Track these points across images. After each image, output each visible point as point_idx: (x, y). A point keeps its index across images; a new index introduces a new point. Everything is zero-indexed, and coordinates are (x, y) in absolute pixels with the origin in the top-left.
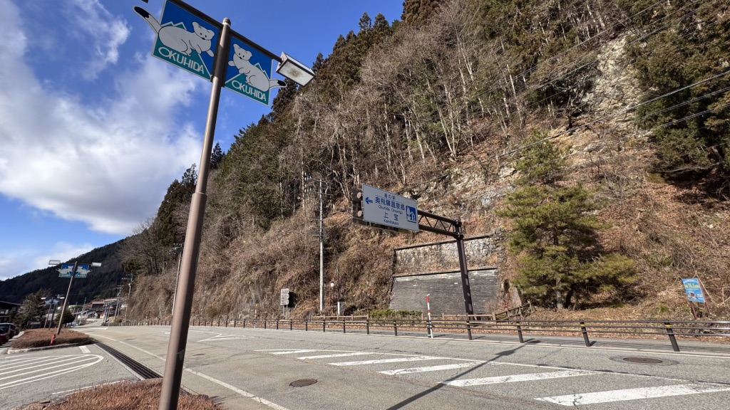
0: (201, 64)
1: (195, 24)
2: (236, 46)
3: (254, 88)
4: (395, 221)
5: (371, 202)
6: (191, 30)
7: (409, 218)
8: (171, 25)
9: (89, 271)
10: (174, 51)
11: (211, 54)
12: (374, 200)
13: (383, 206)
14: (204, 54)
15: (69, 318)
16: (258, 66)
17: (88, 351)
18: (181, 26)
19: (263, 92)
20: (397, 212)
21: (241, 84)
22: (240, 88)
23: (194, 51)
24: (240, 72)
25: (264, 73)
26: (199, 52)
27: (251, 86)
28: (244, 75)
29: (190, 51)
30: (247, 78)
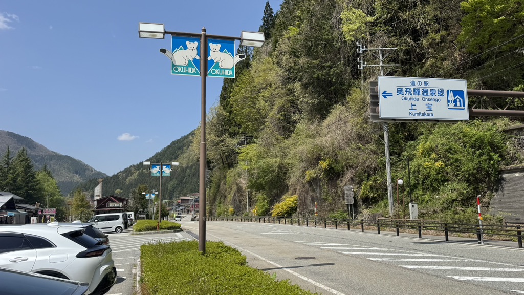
0: (193, 67)
1: (187, 43)
2: (211, 44)
3: (224, 69)
4: (427, 112)
5: (391, 95)
6: (186, 48)
7: (452, 105)
8: (176, 51)
9: (171, 170)
10: (180, 66)
11: (198, 58)
12: (394, 92)
13: (408, 96)
14: (195, 60)
15: (164, 214)
16: (225, 52)
17: (181, 235)
18: (181, 49)
19: (230, 69)
20: (431, 100)
21: (216, 70)
22: (216, 73)
23: (189, 61)
24: (215, 61)
25: (230, 55)
26: (192, 60)
27: (222, 69)
28: (218, 63)
29: (187, 62)
30: (220, 64)
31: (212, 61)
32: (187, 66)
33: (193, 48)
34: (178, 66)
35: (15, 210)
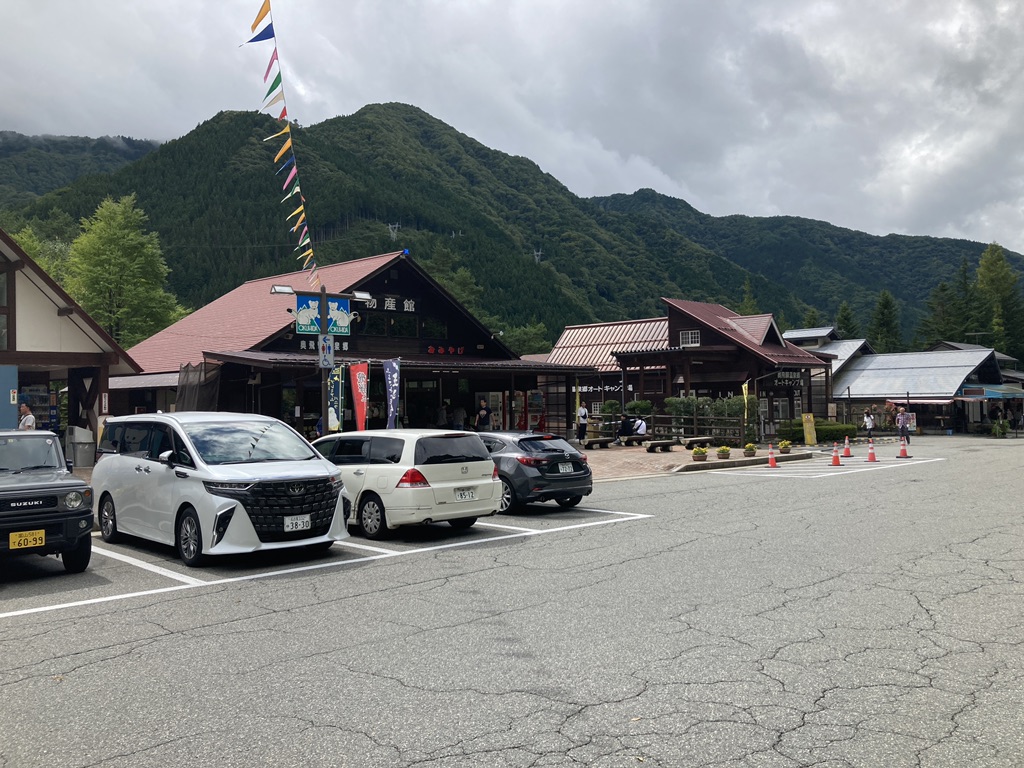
35: (1001, 384)
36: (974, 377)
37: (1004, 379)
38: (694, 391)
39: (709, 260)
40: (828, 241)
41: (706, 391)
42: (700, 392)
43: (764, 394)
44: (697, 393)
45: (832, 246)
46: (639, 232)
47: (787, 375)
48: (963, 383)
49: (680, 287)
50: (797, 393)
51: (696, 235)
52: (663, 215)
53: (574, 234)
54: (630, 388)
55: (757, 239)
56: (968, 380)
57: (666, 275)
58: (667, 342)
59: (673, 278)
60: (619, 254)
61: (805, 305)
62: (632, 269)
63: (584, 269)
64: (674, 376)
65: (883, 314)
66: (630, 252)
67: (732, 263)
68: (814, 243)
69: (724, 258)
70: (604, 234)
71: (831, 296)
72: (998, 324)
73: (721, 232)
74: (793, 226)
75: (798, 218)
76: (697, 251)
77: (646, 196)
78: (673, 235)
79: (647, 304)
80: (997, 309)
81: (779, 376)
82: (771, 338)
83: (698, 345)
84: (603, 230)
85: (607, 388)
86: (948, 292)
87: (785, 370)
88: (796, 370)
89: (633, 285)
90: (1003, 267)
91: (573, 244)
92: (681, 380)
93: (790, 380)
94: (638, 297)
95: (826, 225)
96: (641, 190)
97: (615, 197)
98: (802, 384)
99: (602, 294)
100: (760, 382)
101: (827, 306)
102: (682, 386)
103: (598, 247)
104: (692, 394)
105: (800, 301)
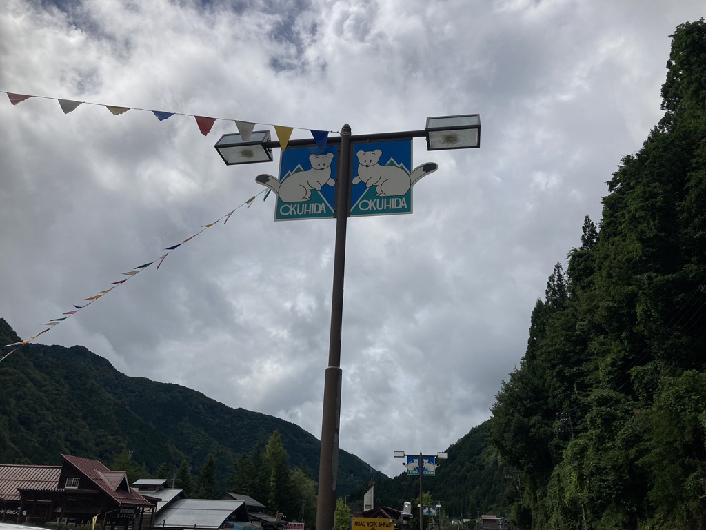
0: (321, 201)
2: (360, 154)
3: (388, 198)
11: (332, 183)
14: (325, 188)
19: (401, 197)
21: (370, 202)
22: (370, 208)
23: (314, 191)
24: (368, 185)
25: (401, 168)
26: (318, 188)
27: (384, 197)
28: (374, 187)
29: (309, 193)
30: (378, 189)
31: (362, 185)
32: (308, 202)
33: (322, 166)
34: (289, 203)
35: (248, 521)
36: (233, 517)
37: (251, 518)
38: (66, 519)
39: (116, 407)
40: (200, 406)
41: (74, 519)
42: (70, 519)
43: (109, 523)
44: (68, 520)
45: (203, 410)
46: (66, 378)
47: (126, 511)
48: (226, 520)
49: (89, 425)
50: (130, 523)
51: (111, 387)
52: (90, 368)
53: (11, 370)
54: (25, 513)
55: (154, 397)
56: (229, 518)
57: (80, 414)
58: (57, 483)
59: (84, 418)
60: (45, 392)
61: (177, 450)
62: (53, 406)
63: (13, 401)
64: (56, 507)
65: (207, 469)
66: (55, 392)
67: (132, 412)
68: (191, 406)
69: (127, 408)
70: (38, 375)
71: (196, 446)
72: (273, 482)
73: (129, 388)
74: (180, 392)
75: (184, 387)
76: (109, 399)
77: (80, 351)
78: (93, 385)
79: (58, 436)
80: (273, 472)
81: (121, 512)
82: (123, 487)
83: (77, 487)
84: (37, 372)
85: (8, 512)
86: (247, 459)
87: (125, 508)
88: (132, 508)
89: (50, 419)
90: (279, 446)
91: (7, 378)
92: (59, 510)
93: (127, 514)
94: (52, 429)
95: (201, 395)
96: (77, 347)
97: (54, 347)
98: (135, 517)
99: (22, 423)
100: (108, 515)
101: (192, 453)
102: (59, 514)
103: (29, 384)
104: (64, 520)
105: (175, 447)
